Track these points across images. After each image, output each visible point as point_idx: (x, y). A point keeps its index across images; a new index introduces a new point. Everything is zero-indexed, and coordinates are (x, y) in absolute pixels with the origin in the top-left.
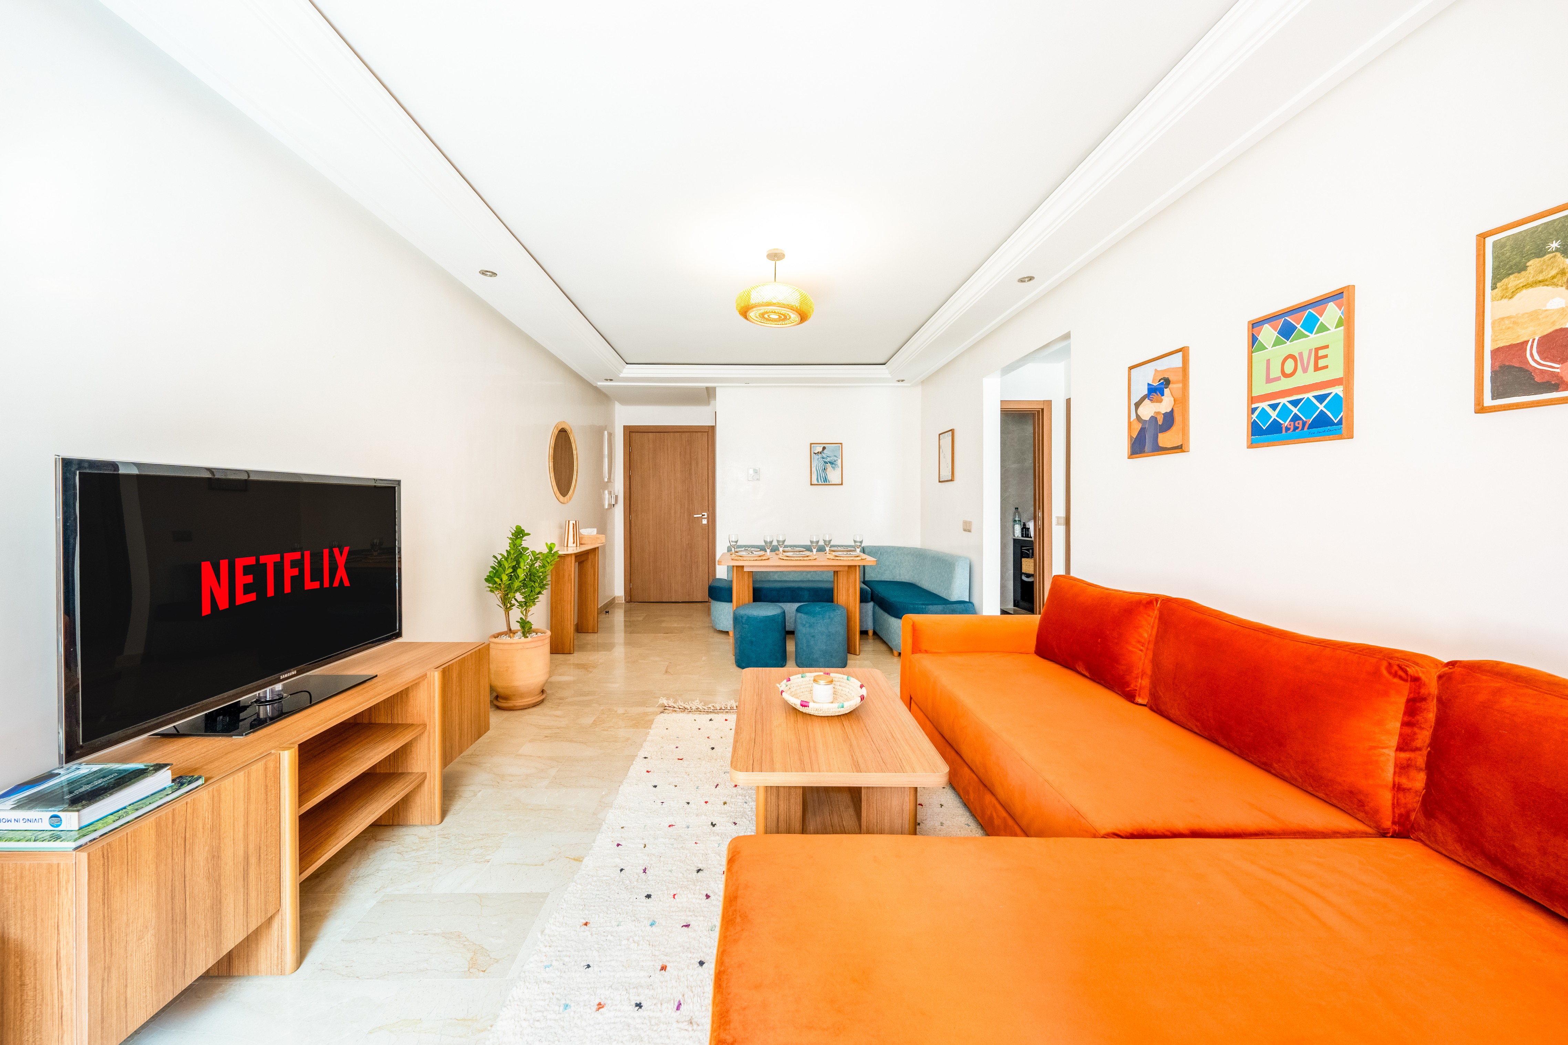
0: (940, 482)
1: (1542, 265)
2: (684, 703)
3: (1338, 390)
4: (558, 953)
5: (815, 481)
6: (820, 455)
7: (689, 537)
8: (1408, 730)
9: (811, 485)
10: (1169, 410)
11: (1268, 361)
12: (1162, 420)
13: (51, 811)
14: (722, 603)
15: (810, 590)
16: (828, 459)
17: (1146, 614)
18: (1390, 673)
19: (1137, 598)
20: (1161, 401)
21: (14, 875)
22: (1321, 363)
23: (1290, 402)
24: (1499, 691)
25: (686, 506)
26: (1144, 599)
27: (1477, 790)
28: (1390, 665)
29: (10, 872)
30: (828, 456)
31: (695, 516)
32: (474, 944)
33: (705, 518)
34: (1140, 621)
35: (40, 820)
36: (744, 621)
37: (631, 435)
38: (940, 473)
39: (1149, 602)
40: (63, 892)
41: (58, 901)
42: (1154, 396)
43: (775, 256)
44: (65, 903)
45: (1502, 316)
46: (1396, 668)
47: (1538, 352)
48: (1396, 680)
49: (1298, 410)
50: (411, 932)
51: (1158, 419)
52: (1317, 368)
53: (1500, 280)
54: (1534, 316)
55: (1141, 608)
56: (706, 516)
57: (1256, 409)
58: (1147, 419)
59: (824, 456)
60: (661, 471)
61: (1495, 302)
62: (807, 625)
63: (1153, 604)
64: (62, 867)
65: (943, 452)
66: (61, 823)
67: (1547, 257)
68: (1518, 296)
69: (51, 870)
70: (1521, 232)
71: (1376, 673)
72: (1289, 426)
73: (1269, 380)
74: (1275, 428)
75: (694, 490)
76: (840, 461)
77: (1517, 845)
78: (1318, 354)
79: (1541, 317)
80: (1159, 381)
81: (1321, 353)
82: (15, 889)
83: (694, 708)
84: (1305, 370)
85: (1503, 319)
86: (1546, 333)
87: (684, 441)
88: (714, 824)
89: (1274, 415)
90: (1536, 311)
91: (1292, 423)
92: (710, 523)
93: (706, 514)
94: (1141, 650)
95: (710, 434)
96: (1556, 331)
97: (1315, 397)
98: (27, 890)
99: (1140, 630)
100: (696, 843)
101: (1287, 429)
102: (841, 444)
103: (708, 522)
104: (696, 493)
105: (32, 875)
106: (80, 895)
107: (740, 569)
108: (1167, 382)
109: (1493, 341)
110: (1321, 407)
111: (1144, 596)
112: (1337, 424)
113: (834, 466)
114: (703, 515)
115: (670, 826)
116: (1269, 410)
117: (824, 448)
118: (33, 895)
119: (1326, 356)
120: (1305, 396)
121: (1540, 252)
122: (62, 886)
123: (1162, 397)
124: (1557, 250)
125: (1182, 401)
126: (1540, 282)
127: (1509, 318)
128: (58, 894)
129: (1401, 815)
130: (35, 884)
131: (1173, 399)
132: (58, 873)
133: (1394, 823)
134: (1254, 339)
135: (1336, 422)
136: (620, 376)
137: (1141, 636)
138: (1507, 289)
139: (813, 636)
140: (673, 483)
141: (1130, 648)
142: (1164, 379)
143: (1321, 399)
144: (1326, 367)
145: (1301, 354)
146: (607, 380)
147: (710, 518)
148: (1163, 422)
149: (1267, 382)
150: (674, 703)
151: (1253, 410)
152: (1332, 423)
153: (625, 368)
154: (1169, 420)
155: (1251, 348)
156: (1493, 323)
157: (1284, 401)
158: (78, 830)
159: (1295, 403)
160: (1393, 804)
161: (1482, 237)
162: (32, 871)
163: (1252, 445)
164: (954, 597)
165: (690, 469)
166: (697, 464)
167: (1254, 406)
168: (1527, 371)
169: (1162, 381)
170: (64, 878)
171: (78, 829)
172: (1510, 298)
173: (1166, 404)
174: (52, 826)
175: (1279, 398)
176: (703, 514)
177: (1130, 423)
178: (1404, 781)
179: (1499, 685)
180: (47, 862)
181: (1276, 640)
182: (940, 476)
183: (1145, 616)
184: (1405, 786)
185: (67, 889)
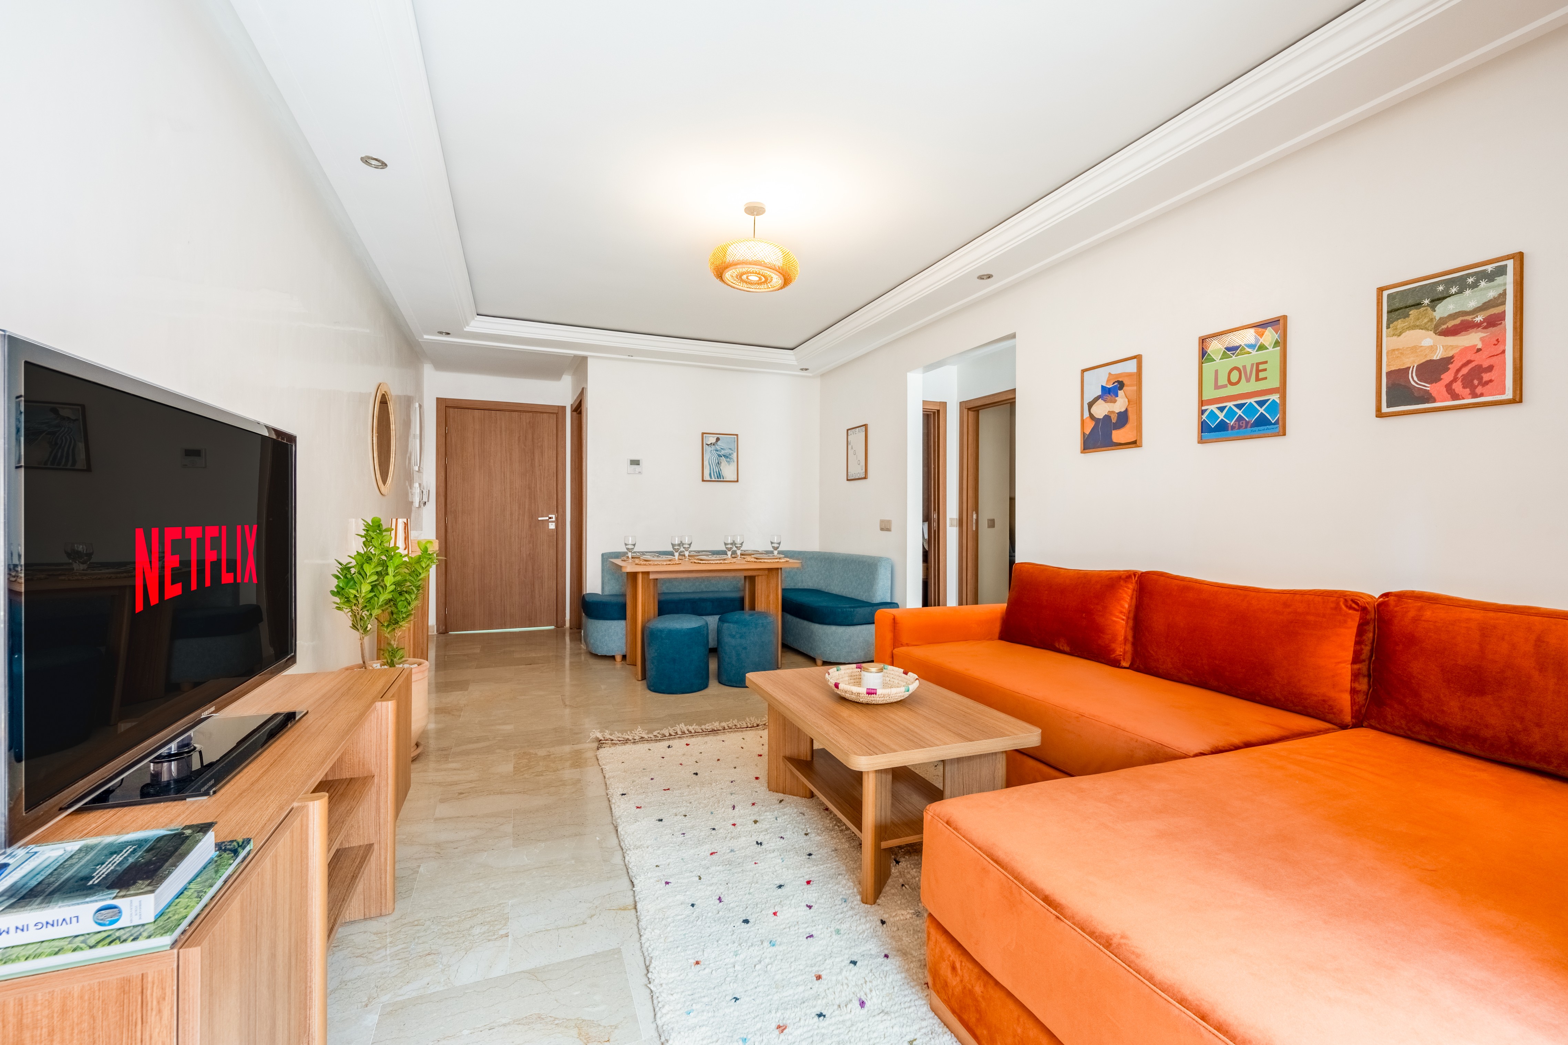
0: (848, 480)
1: (1419, 314)
2: (622, 735)
3: (1275, 397)
4: (690, 998)
5: (707, 477)
6: (713, 447)
7: (531, 545)
8: (1358, 648)
9: (703, 481)
10: (1123, 410)
11: (1216, 372)
12: (1116, 418)
13: (96, 901)
14: (606, 621)
15: (712, 601)
16: (723, 452)
17: (1126, 587)
18: (1347, 606)
19: (1116, 574)
20: (1115, 401)
21: (46, 1012)
22: (1261, 375)
23: (1235, 405)
24: (1421, 609)
25: (527, 506)
26: (1123, 574)
27: (1417, 678)
28: (1346, 600)
29: (39, 1008)
30: (722, 449)
31: (540, 519)
32: (568, 1020)
33: (552, 522)
34: (1121, 593)
35: (74, 920)
36: (663, 636)
37: (448, 411)
38: (849, 471)
39: (1128, 576)
40: (152, 1017)
41: (142, 1035)
42: (1109, 397)
43: (754, 210)
44: (155, 1035)
45: (1393, 348)
46: (1350, 602)
47: (1416, 375)
48: (1351, 611)
49: (1242, 412)
50: (466, 1032)
51: (1112, 418)
52: (1258, 379)
53: (1392, 322)
54: (1414, 349)
55: (1122, 583)
56: (554, 519)
57: (1206, 410)
58: (1101, 417)
59: (718, 448)
60: (492, 461)
61: (1389, 338)
62: (738, 636)
63: (1132, 578)
64: (150, 979)
65: (852, 448)
66: (121, 916)
67: (1422, 309)
68: (1404, 335)
69: (127, 988)
70: (1405, 290)
71: (1337, 608)
72: (1234, 425)
73: (1217, 387)
74: (1222, 427)
75: (538, 485)
76: (735, 454)
77: (1445, 709)
78: (1258, 369)
79: (1418, 351)
80: (1114, 384)
81: (1261, 367)
82: (49, 1035)
83: (637, 738)
84: (1248, 380)
85: (1394, 350)
86: (1421, 362)
87: (524, 423)
88: (759, 842)
89: (1221, 416)
90: (1415, 347)
91: (1237, 423)
92: (560, 528)
93: (553, 516)
94: (1123, 620)
95: (560, 416)
96: (1427, 361)
97: (1256, 402)
98: (76, 1031)
99: (1122, 602)
100: (755, 863)
101: (1233, 428)
102: (737, 435)
103: (557, 526)
104: (541, 490)
105: (86, 1004)
106: (187, 1016)
107: (646, 576)
108: (1121, 385)
109: (1388, 365)
110: (1261, 410)
111: (1122, 572)
112: (1274, 424)
113: (728, 460)
114: (550, 518)
115: (712, 854)
116: (1217, 412)
117: (718, 439)
118: (89, 1036)
119: (1265, 370)
120: (1248, 401)
121: (1418, 305)
122: (149, 1008)
123: (1116, 398)
124: (1428, 305)
125: (1137, 401)
126: (1417, 326)
127: (1398, 350)
128: (142, 1023)
129: (1356, 711)
130: (94, 1018)
131: (1127, 400)
132: (142, 990)
133: (1352, 718)
134: (1203, 353)
135: (1273, 422)
136: (465, 330)
137: (1123, 607)
138: (1396, 329)
139: (745, 648)
140: (508, 476)
141: (1114, 619)
142: (1118, 382)
143: (1261, 403)
144: (1265, 378)
145: (1244, 367)
146: (441, 333)
147: (559, 521)
148: (1117, 420)
149: (1215, 389)
150: (611, 735)
151: (1203, 412)
152: (1269, 423)
153: (474, 319)
154: (1123, 418)
155: (1201, 359)
156: (1387, 353)
157: (1230, 404)
158: (155, 922)
159: (1239, 406)
160: (1351, 703)
161: (1381, 290)
162: (86, 997)
163: (1201, 441)
164: (878, 599)
165: (533, 460)
166: (542, 453)
167: (1204, 408)
168: (1410, 388)
169: (1116, 384)
170: (154, 994)
171: (153, 920)
172: (1399, 336)
173: (1120, 404)
174: (100, 924)
175: (1226, 402)
176: (550, 516)
177: (1083, 421)
178: (1356, 685)
179: (1419, 604)
180: (119, 976)
181: (1253, 594)
182: (849, 474)
183: (1125, 589)
184: (1358, 689)
185: (160, 1011)
